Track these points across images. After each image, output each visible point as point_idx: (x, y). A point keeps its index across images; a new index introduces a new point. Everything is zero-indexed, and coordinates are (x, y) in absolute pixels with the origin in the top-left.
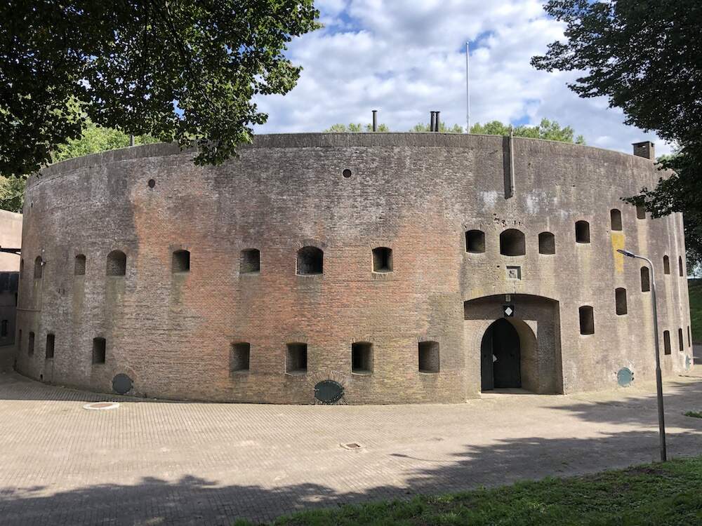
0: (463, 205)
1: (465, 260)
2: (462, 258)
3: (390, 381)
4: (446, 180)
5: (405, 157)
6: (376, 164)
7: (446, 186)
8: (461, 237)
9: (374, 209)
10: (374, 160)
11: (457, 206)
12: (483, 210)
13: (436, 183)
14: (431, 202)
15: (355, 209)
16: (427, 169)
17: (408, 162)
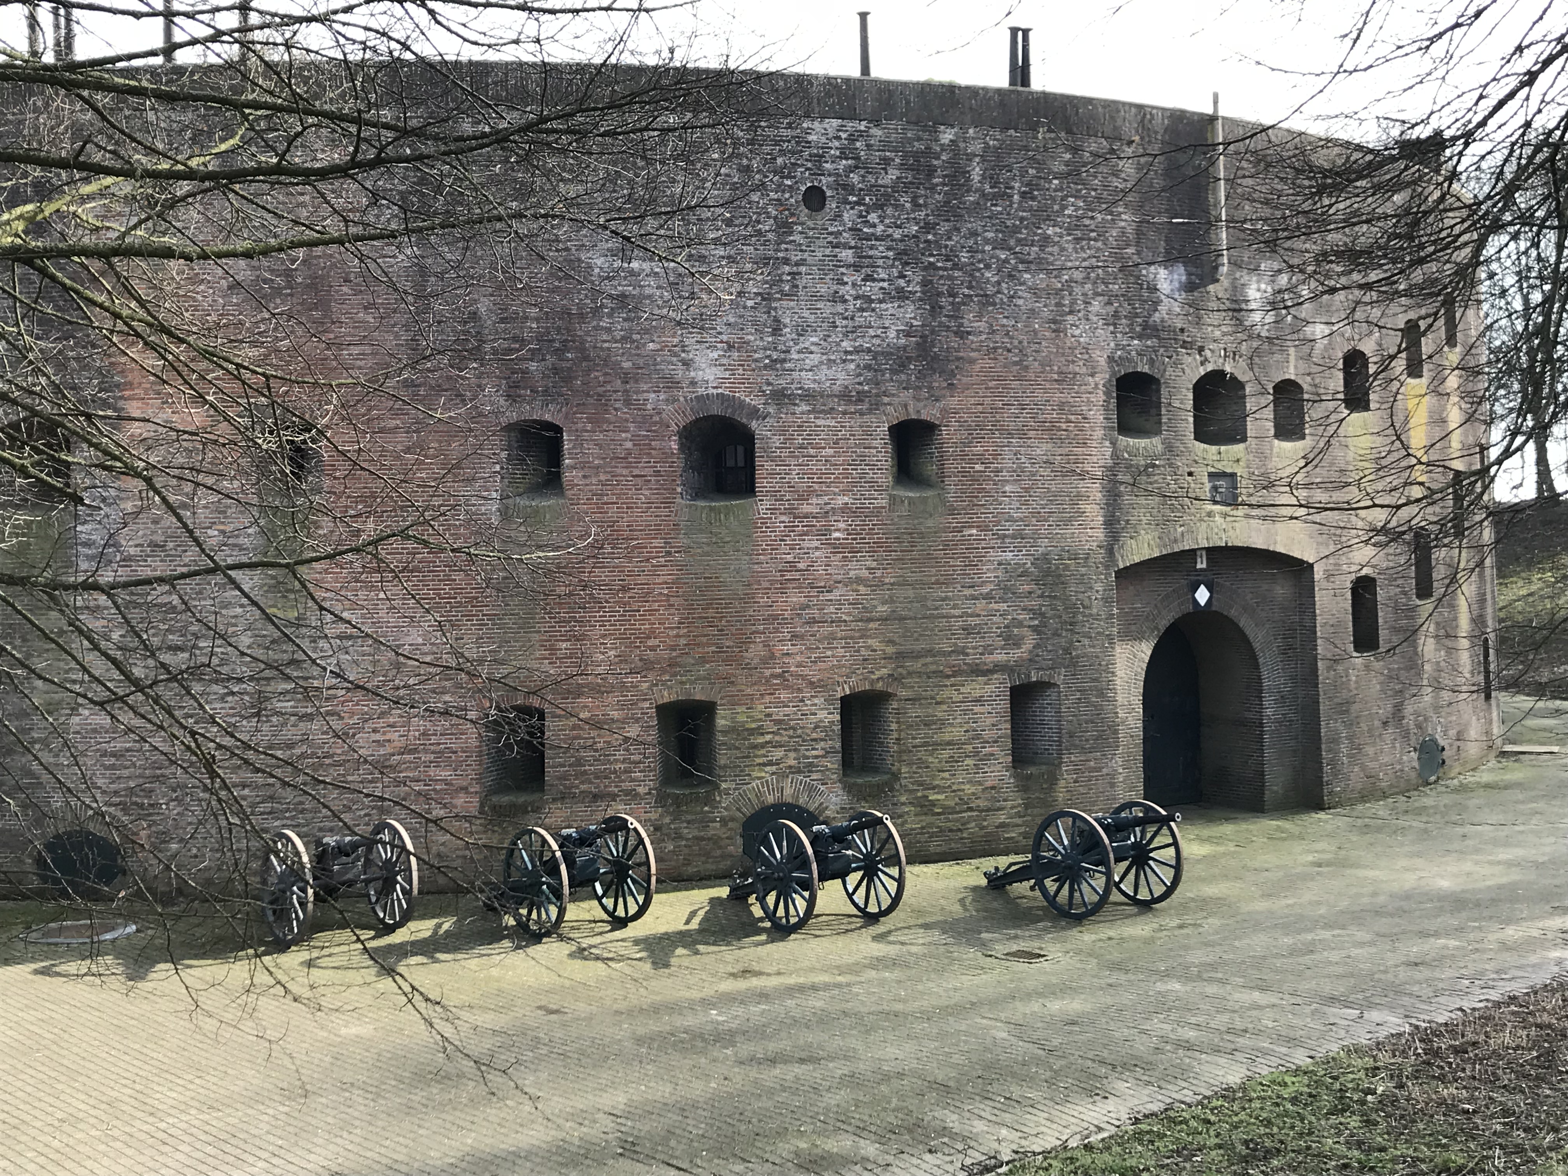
0: (1109, 303)
1: (1115, 455)
2: (1108, 452)
3: (941, 797)
4: (1069, 230)
5: (970, 157)
6: (893, 174)
7: (1070, 247)
8: (1107, 393)
9: (890, 307)
10: (887, 161)
11: (1096, 305)
12: (1157, 317)
13: (1046, 239)
14: (1035, 291)
15: (840, 308)
16: (1023, 195)
17: (976, 173)
